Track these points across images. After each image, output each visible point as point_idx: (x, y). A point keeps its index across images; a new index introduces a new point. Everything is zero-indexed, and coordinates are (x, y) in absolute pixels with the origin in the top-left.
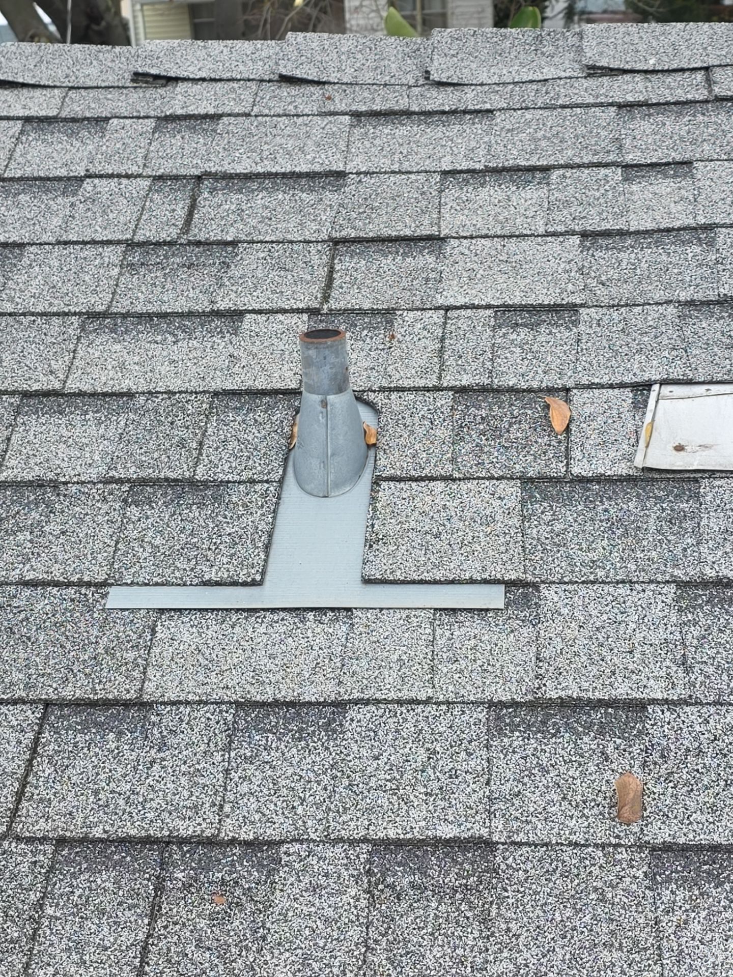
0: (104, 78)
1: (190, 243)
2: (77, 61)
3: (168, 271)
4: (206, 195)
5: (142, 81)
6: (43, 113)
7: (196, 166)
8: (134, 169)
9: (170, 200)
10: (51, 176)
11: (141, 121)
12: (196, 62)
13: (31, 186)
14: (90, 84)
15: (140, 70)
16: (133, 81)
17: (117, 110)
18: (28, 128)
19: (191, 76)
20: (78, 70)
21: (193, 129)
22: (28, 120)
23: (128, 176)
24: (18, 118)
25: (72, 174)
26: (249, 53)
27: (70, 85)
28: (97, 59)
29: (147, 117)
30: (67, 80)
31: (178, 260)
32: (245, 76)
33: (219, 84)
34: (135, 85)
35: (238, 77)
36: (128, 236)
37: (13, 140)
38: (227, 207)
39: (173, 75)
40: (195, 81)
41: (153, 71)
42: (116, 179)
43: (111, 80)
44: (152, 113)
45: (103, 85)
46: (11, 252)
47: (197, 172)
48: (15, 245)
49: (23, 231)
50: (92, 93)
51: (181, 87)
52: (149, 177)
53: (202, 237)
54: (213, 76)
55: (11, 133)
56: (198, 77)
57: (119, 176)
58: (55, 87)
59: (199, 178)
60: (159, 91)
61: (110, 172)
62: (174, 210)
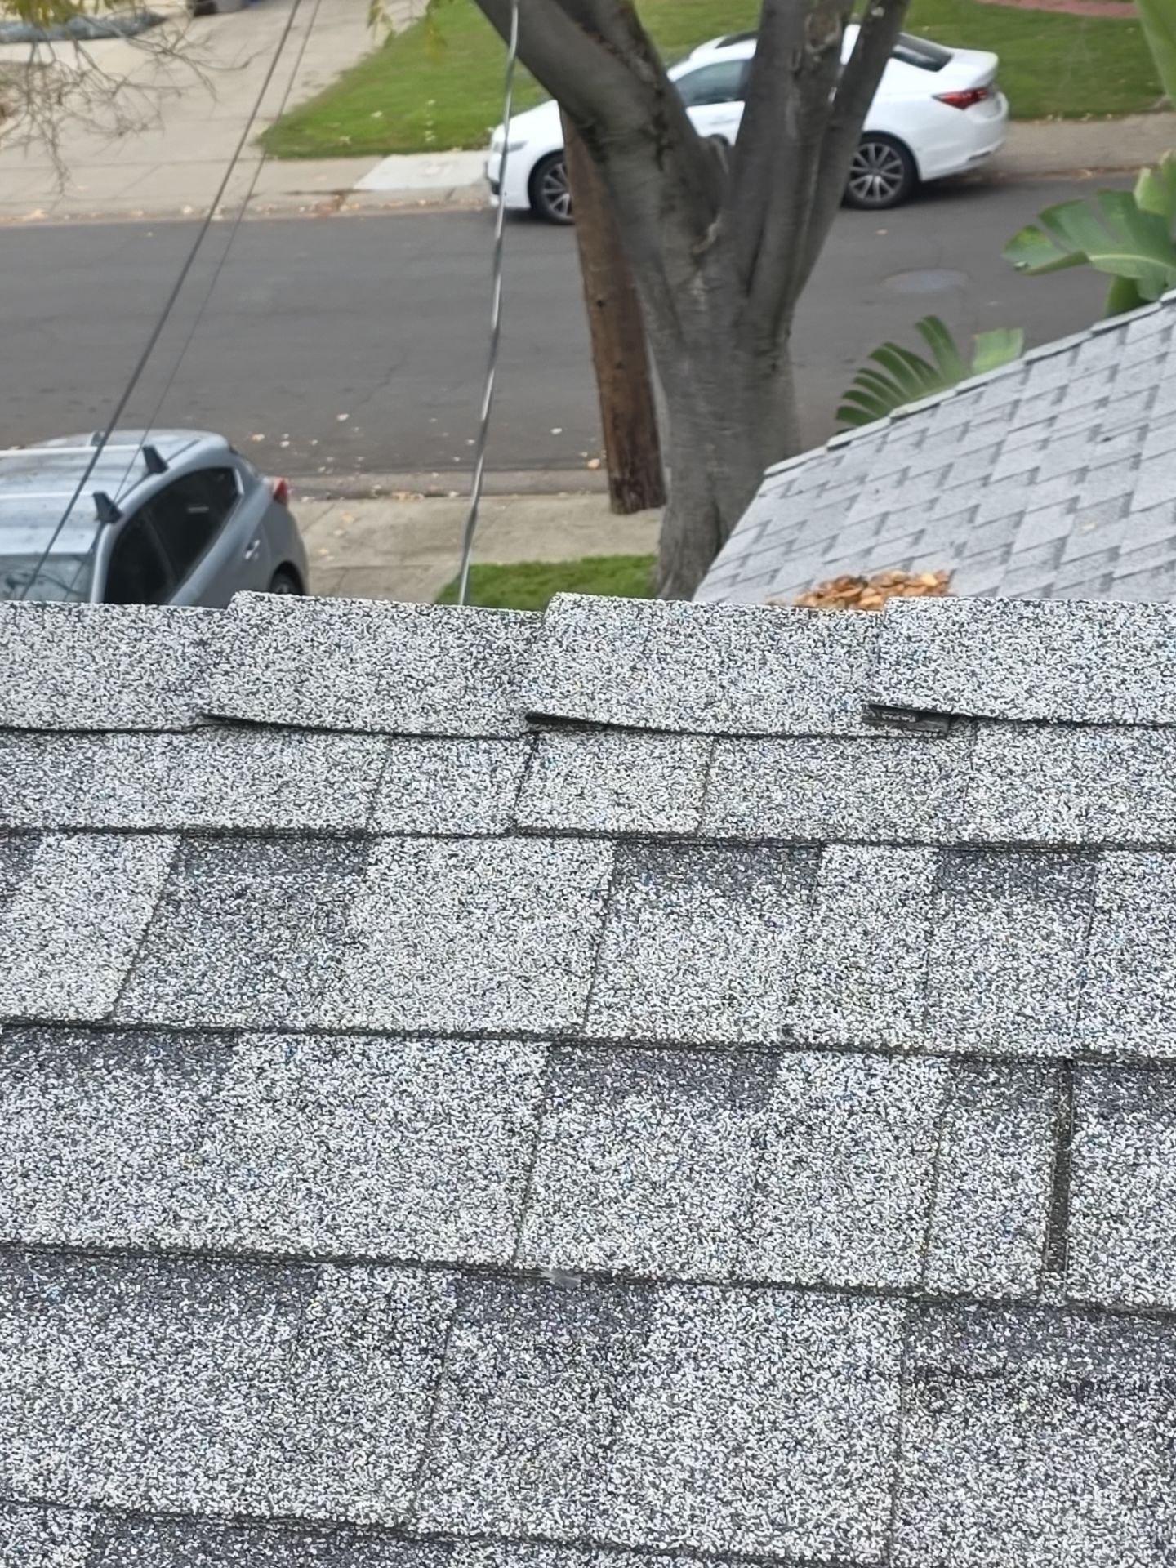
0: (798, 706)
1: (1072, 1307)
2: (731, 655)
3: (1024, 1406)
4: (1094, 1127)
5: (889, 722)
6: (661, 823)
7: (1055, 1026)
8: (901, 1032)
9: (1003, 1141)
10: (698, 1039)
11: (899, 853)
12: (1019, 668)
13: (651, 1067)
14: (764, 725)
15: (886, 699)
16: (868, 721)
17: (835, 818)
18: (629, 863)
19: (1012, 714)
20: (733, 682)
21: (1032, 888)
22: (625, 840)
23: (887, 1052)
24: (605, 835)
25: (749, 1037)
26: (1149, 642)
27: (718, 727)
28: (776, 647)
29: (915, 844)
30: (708, 713)
31: (1048, 1366)
32: (1146, 713)
33: (1081, 739)
34: (873, 731)
35: (1129, 717)
36: (911, 1274)
37: (598, 905)
38: (1152, 1172)
39: (969, 710)
40: (1021, 726)
41: (919, 702)
42: (858, 1058)
43: (814, 714)
44: (928, 833)
45: (798, 729)
46: (621, 1304)
47: (1059, 1046)
48: (628, 1281)
49: (644, 1232)
50: (774, 753)
51: (988, 742)
52: (942, 1054)
53: (1103, 1292)
54: (1064, 713)
55: (589, 884)
56: (1028, 716)
57: (866, 1049)
58: (683, 732)
59: (1067, 1069)
60: (933, 750)
61: (844, 1037)
62: (1015, 1177)
